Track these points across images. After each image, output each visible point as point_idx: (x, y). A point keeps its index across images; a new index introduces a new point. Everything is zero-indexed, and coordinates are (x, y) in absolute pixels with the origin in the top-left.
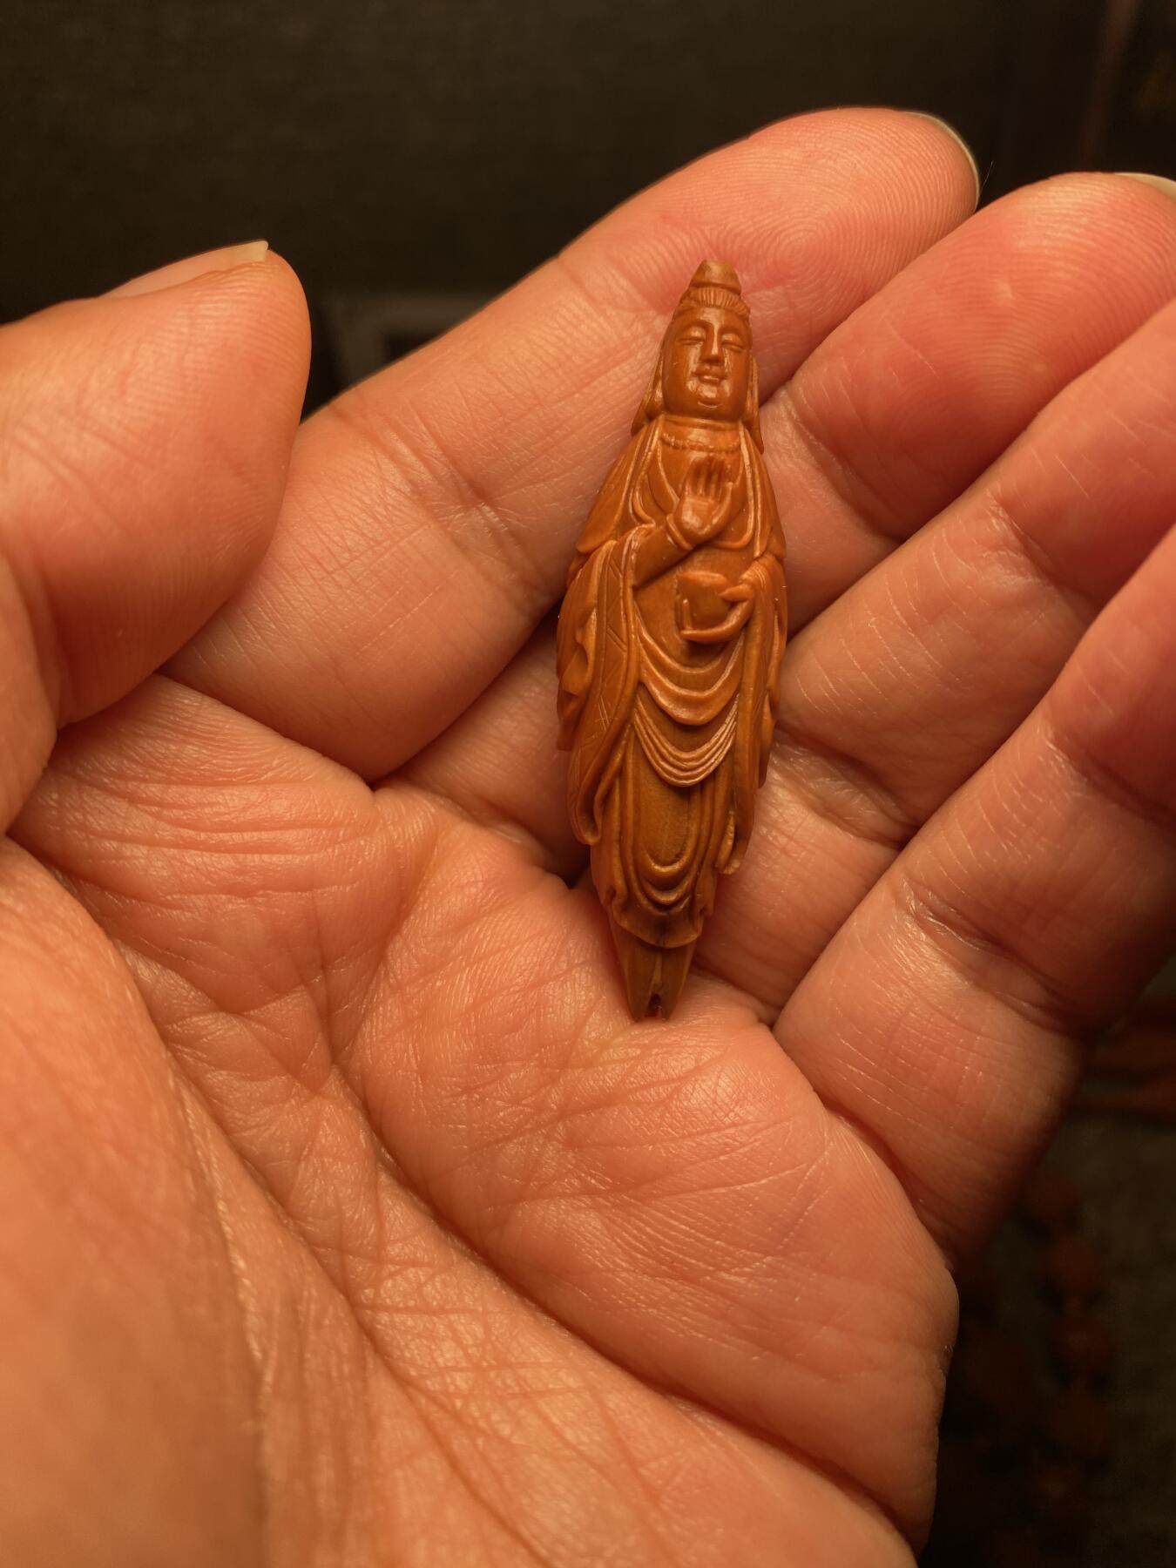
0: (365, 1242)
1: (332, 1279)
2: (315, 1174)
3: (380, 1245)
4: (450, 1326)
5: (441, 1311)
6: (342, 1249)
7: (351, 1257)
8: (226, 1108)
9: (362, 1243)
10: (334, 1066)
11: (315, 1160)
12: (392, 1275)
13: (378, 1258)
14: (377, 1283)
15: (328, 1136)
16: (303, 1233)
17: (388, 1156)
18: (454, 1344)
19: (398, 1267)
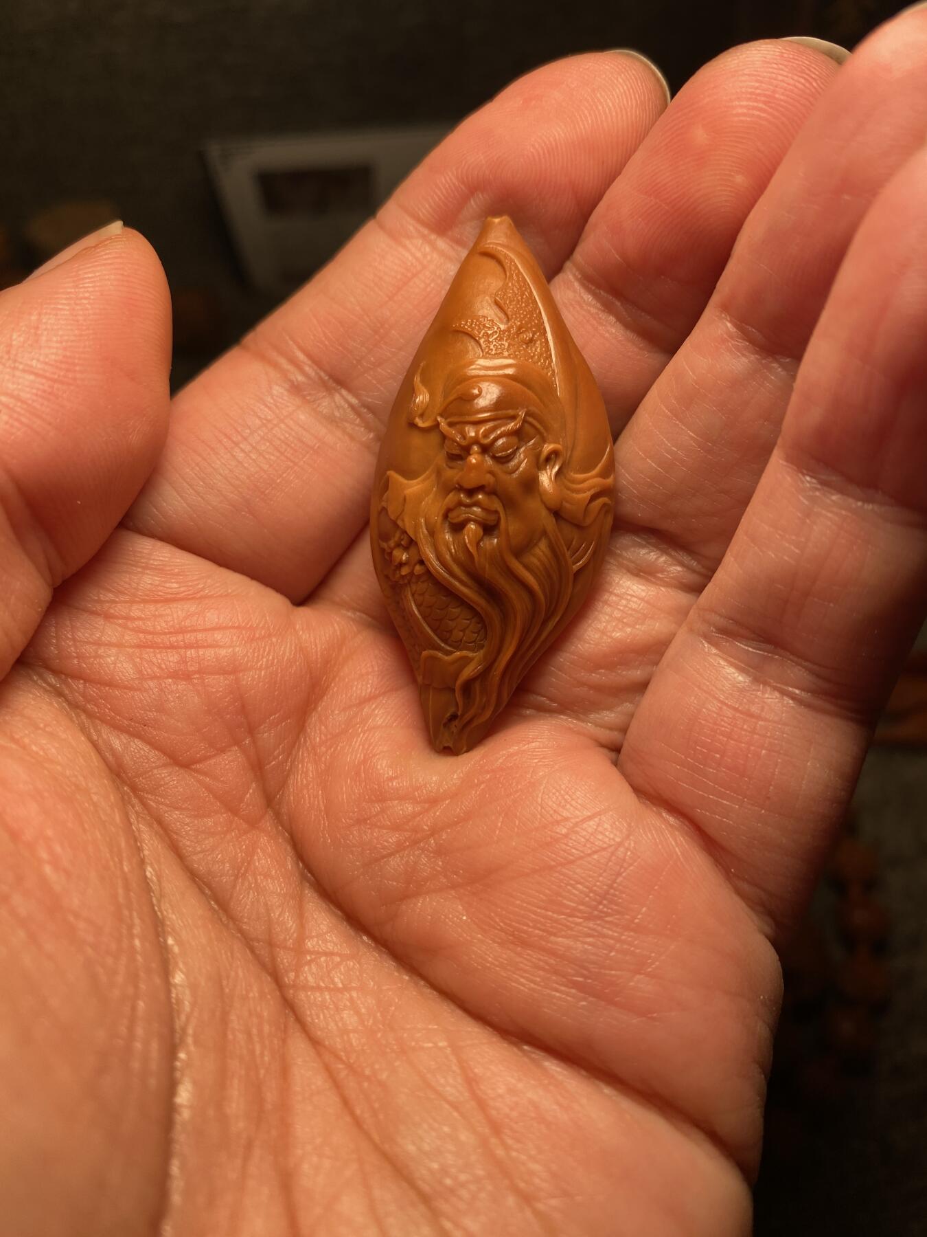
0: (288, 937)
1: (263, 965)
2: (250, 888)
3: (301, 940)
4: (351, 999)
5: (346, 988)
6: (271, 944)
7: (278, 949)
8: (180, 839)
9: (285, 938)
10: (269, 810)
11: (250, 878)
12: (309, 963)
13: (299, 949)
14: (298, 970)
15: (262, 861)
16: (240, 931)
17: (309, 875)
18: (352, 1012)
19: (313, 957)
